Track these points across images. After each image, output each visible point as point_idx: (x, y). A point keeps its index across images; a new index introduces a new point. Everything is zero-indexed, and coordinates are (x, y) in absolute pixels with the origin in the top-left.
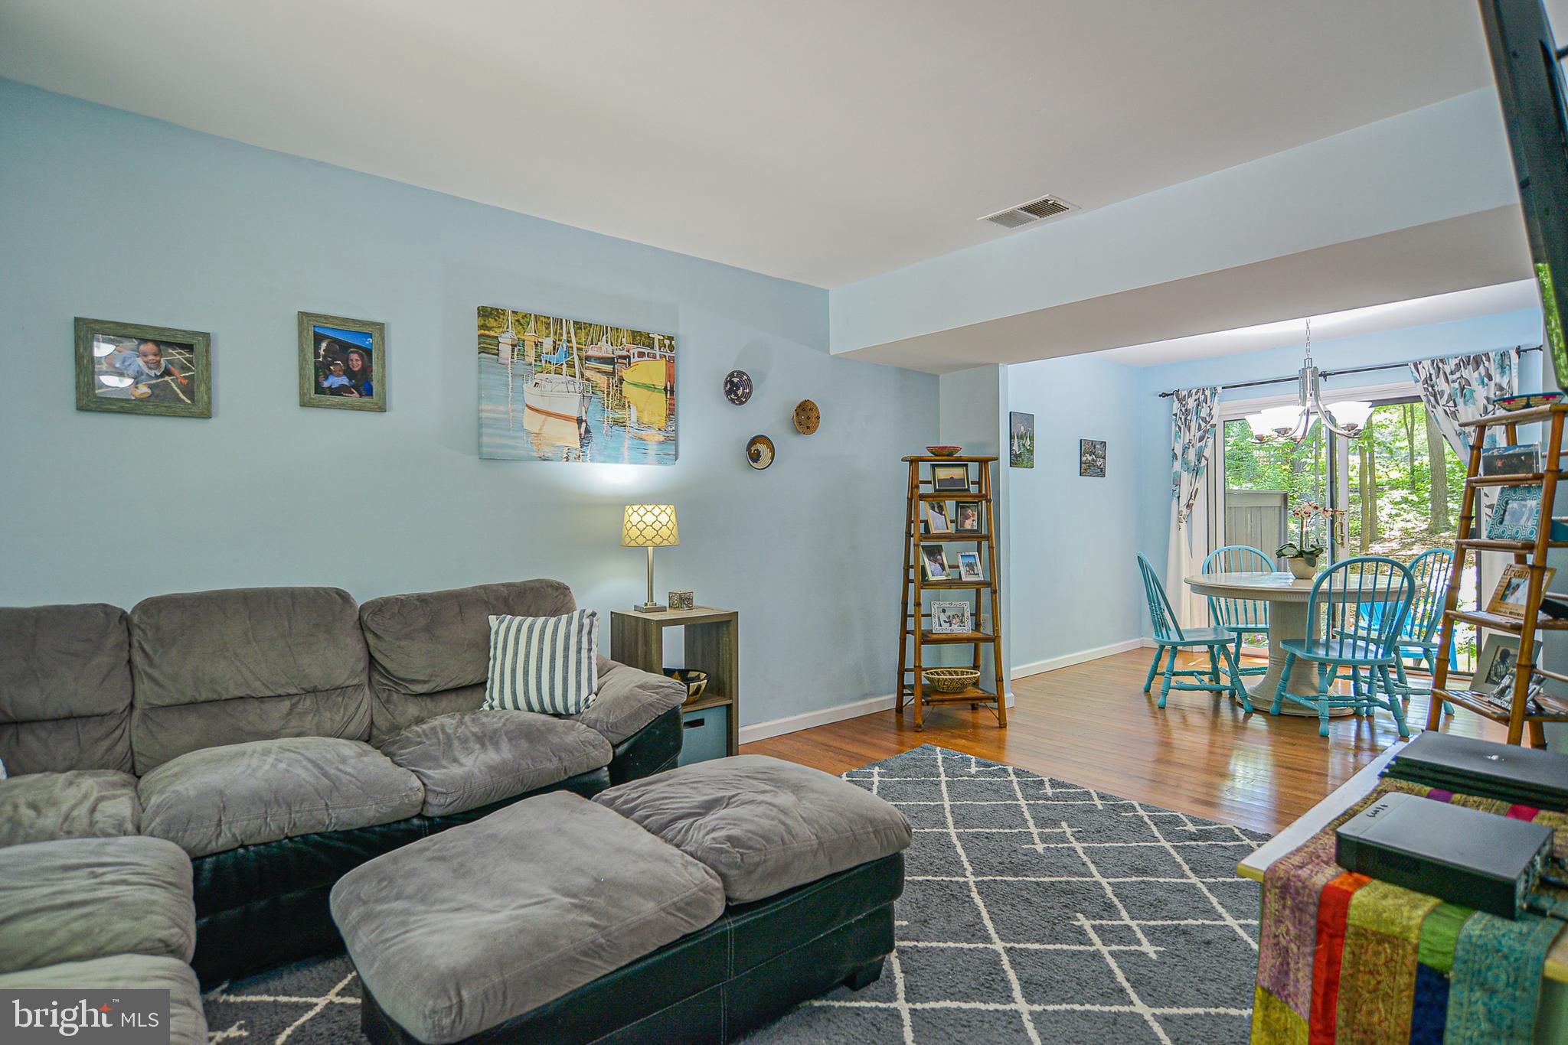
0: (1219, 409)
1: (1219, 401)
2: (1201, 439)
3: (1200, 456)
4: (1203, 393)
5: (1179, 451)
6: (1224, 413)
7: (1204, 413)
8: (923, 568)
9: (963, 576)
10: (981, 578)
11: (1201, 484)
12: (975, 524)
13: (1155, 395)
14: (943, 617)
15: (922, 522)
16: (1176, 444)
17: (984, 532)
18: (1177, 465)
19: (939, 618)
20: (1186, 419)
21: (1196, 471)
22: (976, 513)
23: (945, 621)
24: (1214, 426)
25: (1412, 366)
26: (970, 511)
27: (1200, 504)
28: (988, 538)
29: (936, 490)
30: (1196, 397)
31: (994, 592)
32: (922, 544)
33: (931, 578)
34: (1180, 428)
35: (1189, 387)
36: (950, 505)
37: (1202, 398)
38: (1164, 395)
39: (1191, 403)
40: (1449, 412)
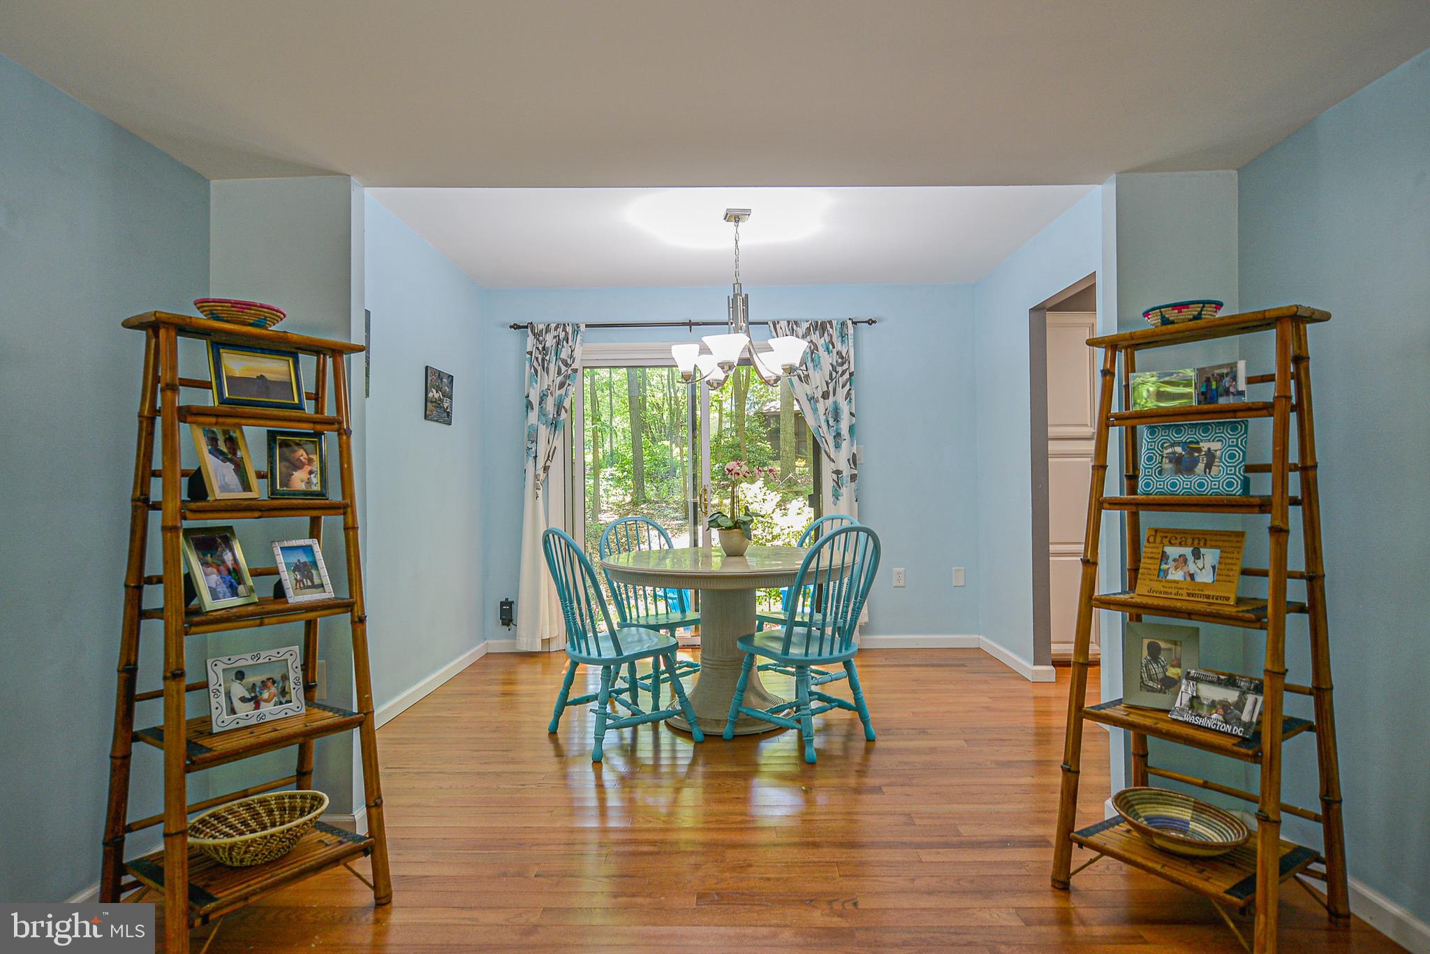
0: (581, 350)
1: (582, 340)
2: (562, 385)
3: (559, 407)
4: (564, 330)
5: (534, 399)
6: (586, 357)
7: (564, 354)
8: (189, 579)
9: (290, 593)
10: (328, 594)
11: (558, 443)
12: (316, 479)
13: (503, 325)
14: (238, 690)
15: (184, 474)
16: (531, 390)
17: (335, 496)
18: (533, 417)
19: (228, 695)
20: (543, 360)
21: (554, 425)
22: (316, 458)
23: (243, 700)
24: (575, 371)
25: (771, 325)
26: (301, 454)
27: (556, 466)
28: (345, 508)
29: (223, 401)
30: (556, 333)
31: (360, 621)
32: (186, 524)
33: (209, 604)
34: (536, 371)
35: (547, 320)
36: (253, 436)
37: (562, 335)
38: (516, 327)
39: (550, 341)
40: (802, 376)
